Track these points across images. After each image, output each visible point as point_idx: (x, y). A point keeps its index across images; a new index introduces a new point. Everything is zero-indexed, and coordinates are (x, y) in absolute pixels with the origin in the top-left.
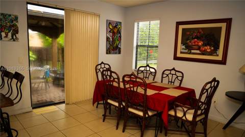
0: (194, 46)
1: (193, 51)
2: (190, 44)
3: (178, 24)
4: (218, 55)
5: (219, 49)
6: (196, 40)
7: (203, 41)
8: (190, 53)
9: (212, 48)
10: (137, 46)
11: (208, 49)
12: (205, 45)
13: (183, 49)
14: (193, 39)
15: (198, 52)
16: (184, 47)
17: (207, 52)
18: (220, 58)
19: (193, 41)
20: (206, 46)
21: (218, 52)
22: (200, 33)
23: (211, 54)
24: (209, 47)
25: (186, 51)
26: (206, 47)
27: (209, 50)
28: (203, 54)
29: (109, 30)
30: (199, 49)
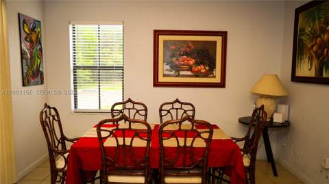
0: (184, 65)
1: (182, 73)
2: (177, 63)
3: (157, 33)
4: (215, 77)
5: (215, 68)
6: (185, 57)
7: (194, 59)
8: (178, 76)
9: (207, 68)
10: (76, 68)
11: (202, 69)
12: (197, 64)
13: (167, 70)
14: (181, 55)
15: (189, 73)
16: (168, 67)
17: (201, 73)
18: (218, 80)
19: (181, 59)
20: (199, 65)
21: (214, 72)
22: (190, 47)
23: (206, 75)
24: (203, 67)
25: (173, 73)
26: (199, 67)
27: (203, 71)
28: (197, 76)
29: (24, 36)
30: (190, 69)
